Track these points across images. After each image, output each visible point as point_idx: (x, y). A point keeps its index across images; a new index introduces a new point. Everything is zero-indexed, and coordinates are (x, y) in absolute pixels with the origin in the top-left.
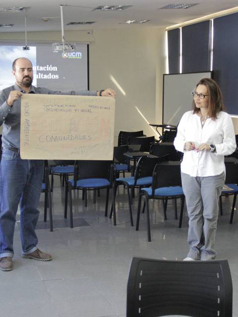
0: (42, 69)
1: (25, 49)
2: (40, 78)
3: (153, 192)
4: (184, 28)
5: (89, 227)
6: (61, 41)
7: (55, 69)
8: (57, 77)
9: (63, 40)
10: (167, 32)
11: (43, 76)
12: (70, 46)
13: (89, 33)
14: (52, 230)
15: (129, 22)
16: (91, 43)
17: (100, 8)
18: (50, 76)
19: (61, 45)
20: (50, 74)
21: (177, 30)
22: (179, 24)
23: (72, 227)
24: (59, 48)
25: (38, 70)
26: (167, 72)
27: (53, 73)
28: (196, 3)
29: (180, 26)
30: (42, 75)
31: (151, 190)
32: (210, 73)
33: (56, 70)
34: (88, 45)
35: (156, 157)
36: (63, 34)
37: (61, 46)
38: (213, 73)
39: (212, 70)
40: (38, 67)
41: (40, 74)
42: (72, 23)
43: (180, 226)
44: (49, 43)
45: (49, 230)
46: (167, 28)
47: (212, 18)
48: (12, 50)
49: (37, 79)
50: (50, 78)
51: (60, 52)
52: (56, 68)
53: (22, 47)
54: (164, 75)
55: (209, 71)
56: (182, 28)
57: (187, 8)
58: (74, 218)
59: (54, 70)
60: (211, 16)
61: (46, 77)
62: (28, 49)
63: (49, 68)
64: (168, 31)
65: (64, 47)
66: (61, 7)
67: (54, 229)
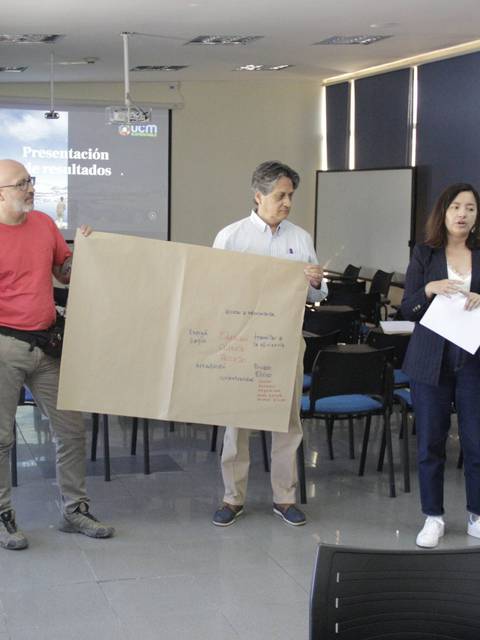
0: (79, 155)
1: (50, 116)
2: (74, 173)
3: (313, 404)
4: (360, 82)
5: (180, 472)
6: (124, 102)
7: (105, 156)
8: (107, 172)
9: (127, 101)
10: (324, 89)
11: (81, 171)
12: (141, 113)
13: (172, 87)
14: (108, 479)
15: (251, 67)
16: (176, 105)
17: (199, 40)
18: (94, 171)
19: (123, 110)
20: (95, 166)
21: (345, 85)
22: (350, 74)
23: (147, 472)
24: (120, 117)
25: (71, 157)
26: (324, 166)
27: (101, 164)
28: (387, 34)
29: (352, 78)
30: (79, 167)
31: (309, 402)
32: (410, 171)
33: (107, 158)
34: (170, 111)
35: (315, 336)
36: (127, 90)
37: (123, 114)
38: (416, 171)
39: (413, 164)
40: (71, 151)
41: (74, 165)
42: (141, 68)
43: (361, 473)
44: (100, 106)
45: (103, 477)
46: (325, 81)
47: (414, 64)
48: (20, 118)
49: (69, 176)
50: (95, 174)
51: (117, 124)
52: (107, 154)
53: (44, 112)
54: (318, 172)
55: (409, 167)
56: (356, 82)
57: (368, 43)
58: (151, 454)
59: (103, 158)
60: (413, 61)
61: (86, 171)
62: (55, 116)
63: (92, 155)
64: (327, 87)
65: (129, 114)
66: (125, 36)
67: (111, 477)
